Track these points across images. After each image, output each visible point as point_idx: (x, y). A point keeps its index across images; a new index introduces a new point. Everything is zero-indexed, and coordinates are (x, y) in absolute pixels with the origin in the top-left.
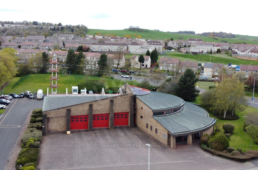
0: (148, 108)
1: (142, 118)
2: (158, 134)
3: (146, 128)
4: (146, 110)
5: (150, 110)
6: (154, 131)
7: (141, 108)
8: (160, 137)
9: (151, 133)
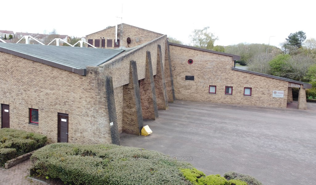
0: (215, 56)
1: (193, 80)
2: (255, 96)
3: (209, 95)
4: (206, 61)
5: (223, 60)
6: (240, 92)
7: (186, 62)
8: (261, 99)
9: (229, 100)
